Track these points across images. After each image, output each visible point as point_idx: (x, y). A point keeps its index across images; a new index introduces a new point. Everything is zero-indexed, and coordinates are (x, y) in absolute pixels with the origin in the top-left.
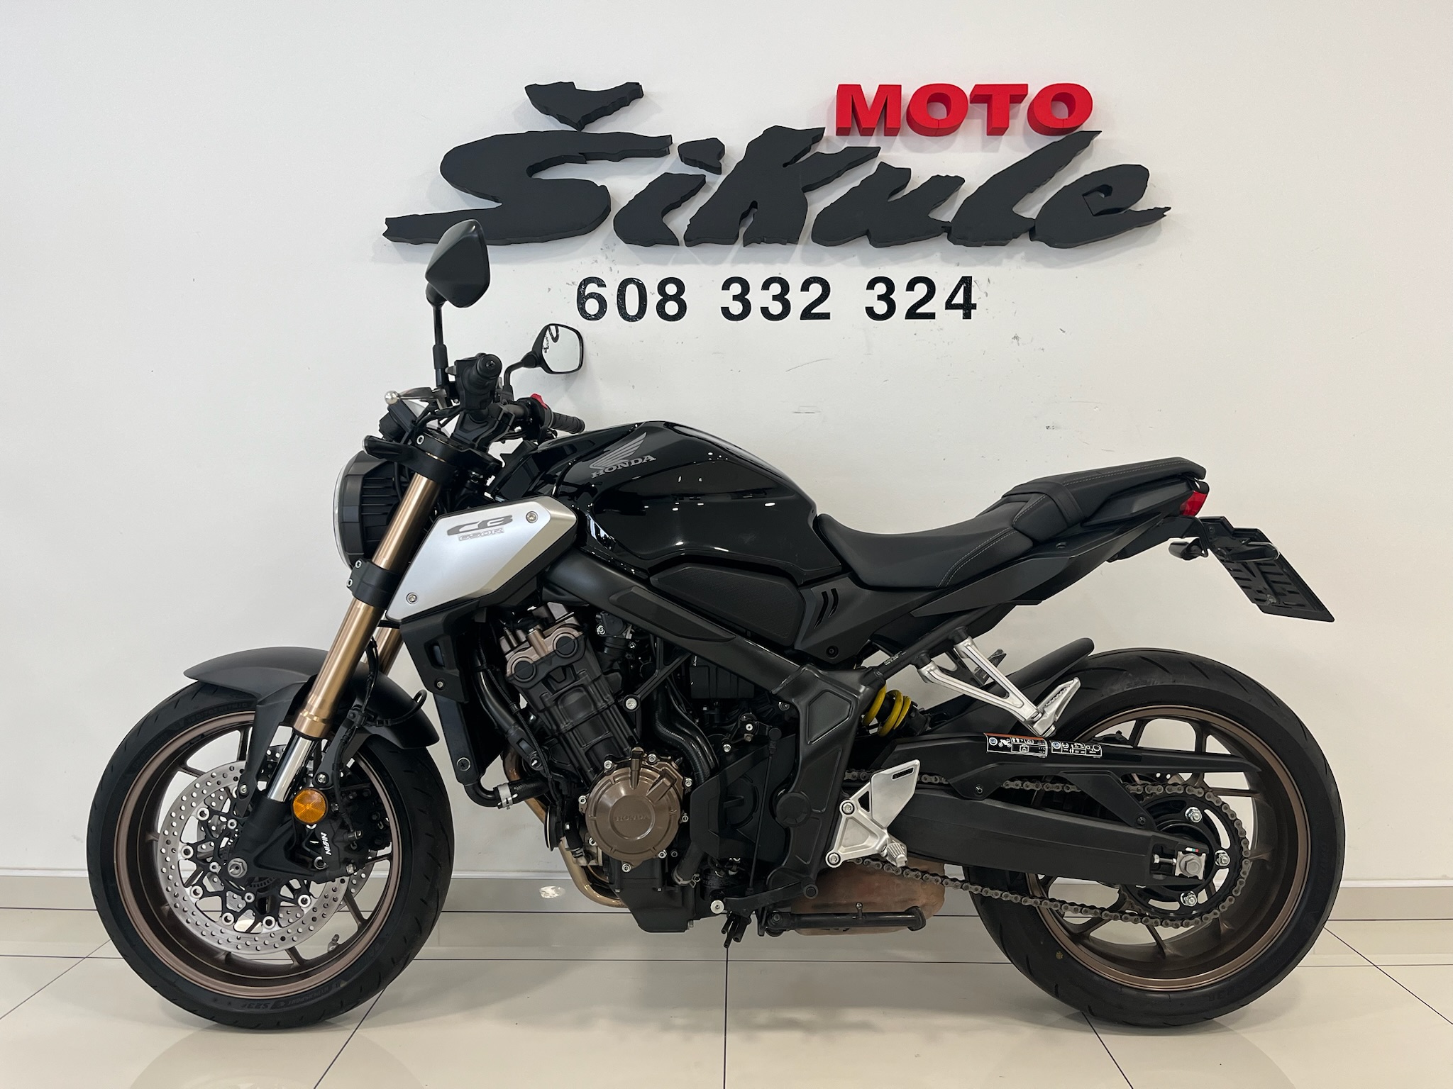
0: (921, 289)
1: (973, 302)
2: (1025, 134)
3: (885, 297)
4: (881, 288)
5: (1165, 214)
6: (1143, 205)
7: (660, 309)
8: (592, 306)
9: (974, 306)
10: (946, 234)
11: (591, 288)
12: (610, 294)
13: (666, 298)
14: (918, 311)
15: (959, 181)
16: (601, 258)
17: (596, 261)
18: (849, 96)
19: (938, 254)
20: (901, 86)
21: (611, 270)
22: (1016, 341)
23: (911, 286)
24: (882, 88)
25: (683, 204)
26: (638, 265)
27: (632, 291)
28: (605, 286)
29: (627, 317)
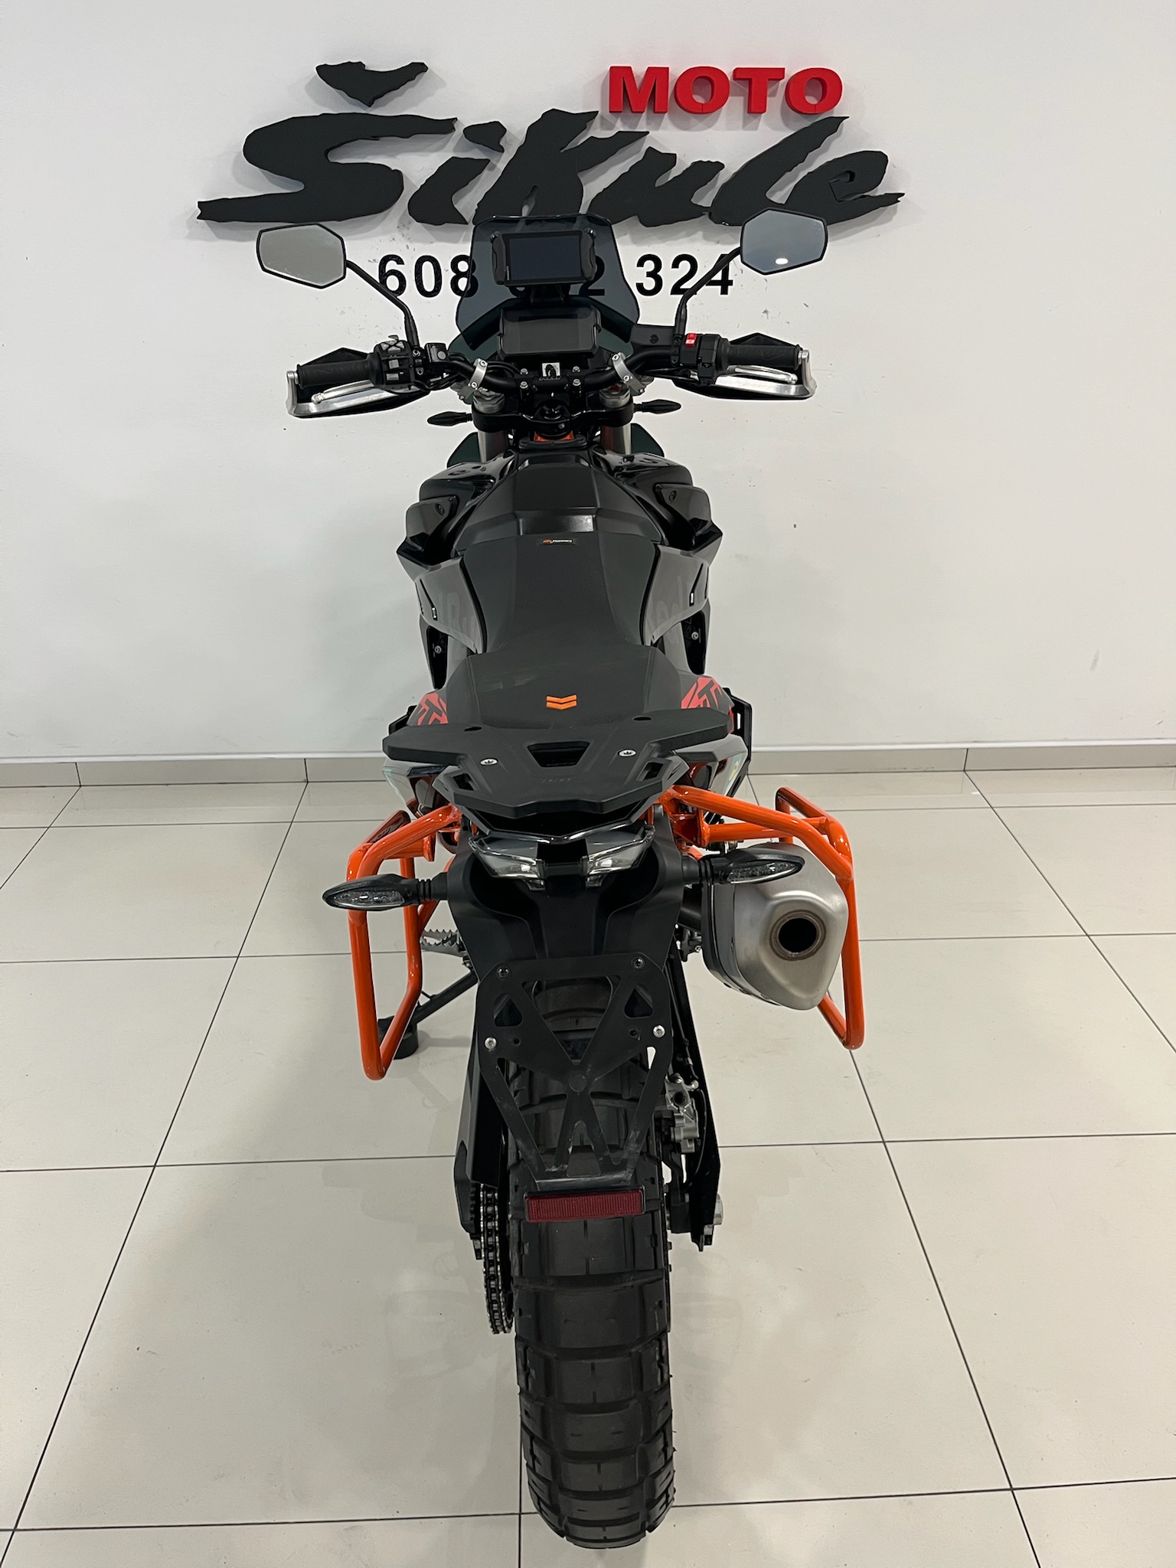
0: (685, 266)
1: (730, 279)
2: (783, 114)
3: (653, 274)
4: (650, 265)
5: (899, 199)
6: (880, 190)
7: (454, 284)
8: (393, 283)
9: (731, 283)
10: (707, 213)
11: (391, 265)
12: (408, 271)
13: (459, 275)
14: (682, 287)
15: (720, 166)
16: (397, 235)
17: (394, 239)
18: (620, 77)
19: (700, 234)
20: (668, 68)
21: (408, 247)
22: (765, 315)
23: (675, 265)
24: (651, 71)
25: (470, 183)
26: (432, 243)
27: (428, 268)
28: (403, 263)
29: (425, 293)
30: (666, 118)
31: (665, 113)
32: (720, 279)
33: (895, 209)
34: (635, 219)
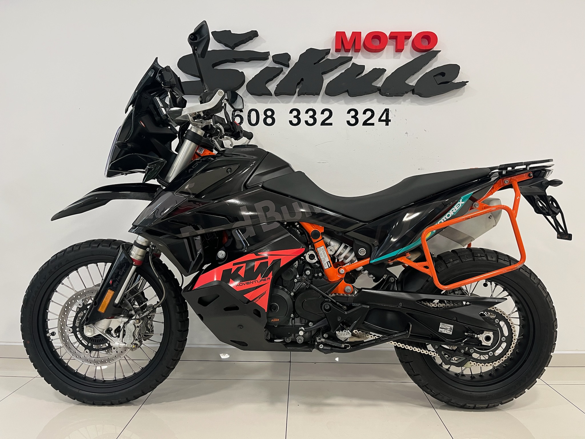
0: (369, 114)
1: (389, 119)
2: (411, 52)
3: (354, 117)
4: (353, 113)
5: (466, 84)
6: (457, 80)
7: (265, 121)
8: (237, 120)
10: (379, 91)
11: (237, 112)
12: (245, 115)
13: (267, 117)
14: (368, 122)
15: (384, 70)
18: (340, 36)
19: (375, 100)
20: (361, 32)
23: (365, 113)
24: (353, 33)
25: (274, 79)
26: (256, 103)
27: (253, 114)
28: (243, 112)
29: (252, 124)
30: (360, 53)
31: (359, 52)
32: (385, 119)
33: (464, 88)
34: (346, 94)
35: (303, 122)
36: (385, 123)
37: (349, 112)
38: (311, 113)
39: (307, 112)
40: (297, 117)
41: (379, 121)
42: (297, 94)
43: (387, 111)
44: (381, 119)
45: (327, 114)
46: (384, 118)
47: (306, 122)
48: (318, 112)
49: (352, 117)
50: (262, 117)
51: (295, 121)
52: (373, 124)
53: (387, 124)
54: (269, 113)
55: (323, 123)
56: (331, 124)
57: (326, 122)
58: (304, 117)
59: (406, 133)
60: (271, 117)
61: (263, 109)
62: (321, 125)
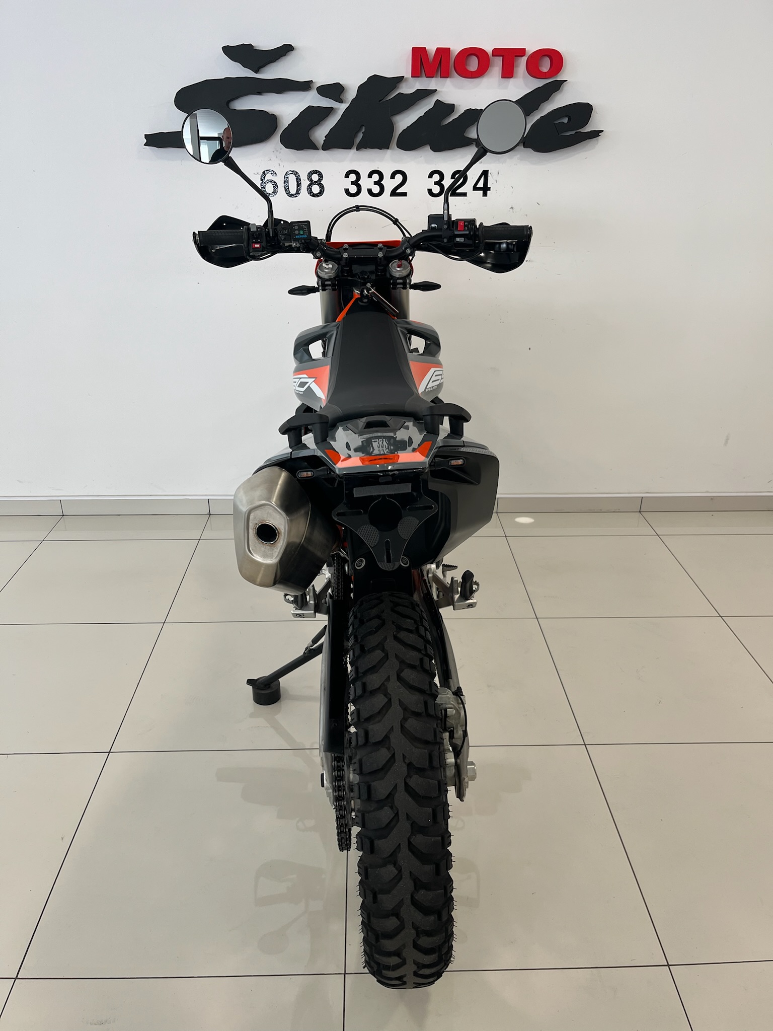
1: (488, 186)
2: (525, 78)
3: (438, 183)
4: (436, 177)
5: (600, 134)
6: (588, 129)
7: (309, 189)
8: (269, 188)
9: (489, 189)
11: (268, 177)
12: (280, 180)
13: (312, 183)
14: (457, 192)
16: (273, 158)
17: (270, 159)
18: (419, 54)
20: (450, 48)
21: (280, 165)
22: (511, 210)
23: (453, 177)
24: (439, 51)
25: (320, 123)
26: (295, 162)
27: (292, 179)
28: (276, 175)
29: (291, 196)
30: (448, 81)
31: (447, 77)
32: (482, 186)
33: (597, 140)
34: (428, 148)
35: (364, 191)
36: (482, 192)
37: (431, 176)
38: (376, 177)
39: (370, 176)
40: (356, 183)
41: (473, 190)
42: (356, 148)
43: (485, 174)
44: (477, 186)
45: (399, 178)
46: (481, 184)
47: (370, 191)
48: (387, 175)
49: (436, 183)
50: (305, 183)
51: (353, 189)
52: (465, 194)
53: (485, 194)
54: (315, 177)
55: (394, 193)
56: (404, 194)
57: (397, 191)
58: (367, 183)
59: (512, 208)
60: (319, 183)
61: (307, 172)
62: (391, 196)
